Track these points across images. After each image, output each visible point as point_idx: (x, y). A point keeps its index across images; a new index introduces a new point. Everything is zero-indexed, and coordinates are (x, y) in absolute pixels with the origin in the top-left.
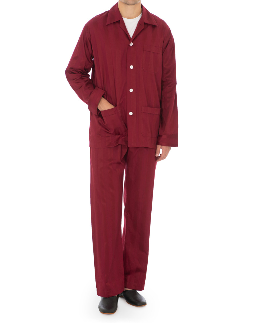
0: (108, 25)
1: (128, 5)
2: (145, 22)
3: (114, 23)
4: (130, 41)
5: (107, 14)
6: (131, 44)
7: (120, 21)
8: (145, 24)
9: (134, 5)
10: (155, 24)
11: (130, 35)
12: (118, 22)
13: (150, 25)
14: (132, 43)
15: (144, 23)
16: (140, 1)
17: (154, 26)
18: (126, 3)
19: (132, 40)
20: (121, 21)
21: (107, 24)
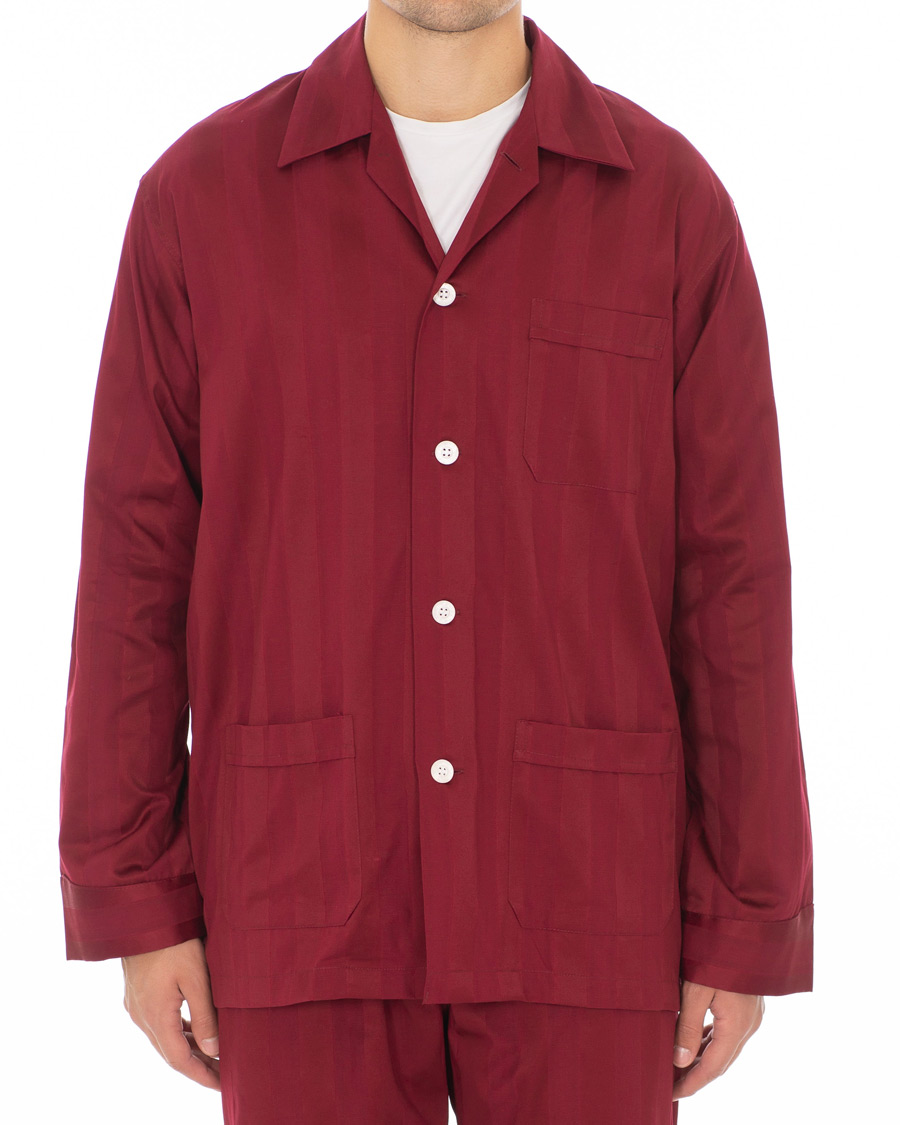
0: (288, 167)
1: (431, 29)
2: (545, 145)
3: (336, 153)
4: (435, 270)
5: (288, 93)
6: (446, 296)
7: (369, 134)
8: (545, 155)
9: (473, 34)
10: (618, 158)
11: (438, 228)
12: (360, 144)
13: (577, 162)
14: (446, 287)
15: (541, 149)
16: (510, 6)
17: (609, 174)
18: (419, 22)
19: (447, 269)
20: (374, 140)
21: (281, 164)
